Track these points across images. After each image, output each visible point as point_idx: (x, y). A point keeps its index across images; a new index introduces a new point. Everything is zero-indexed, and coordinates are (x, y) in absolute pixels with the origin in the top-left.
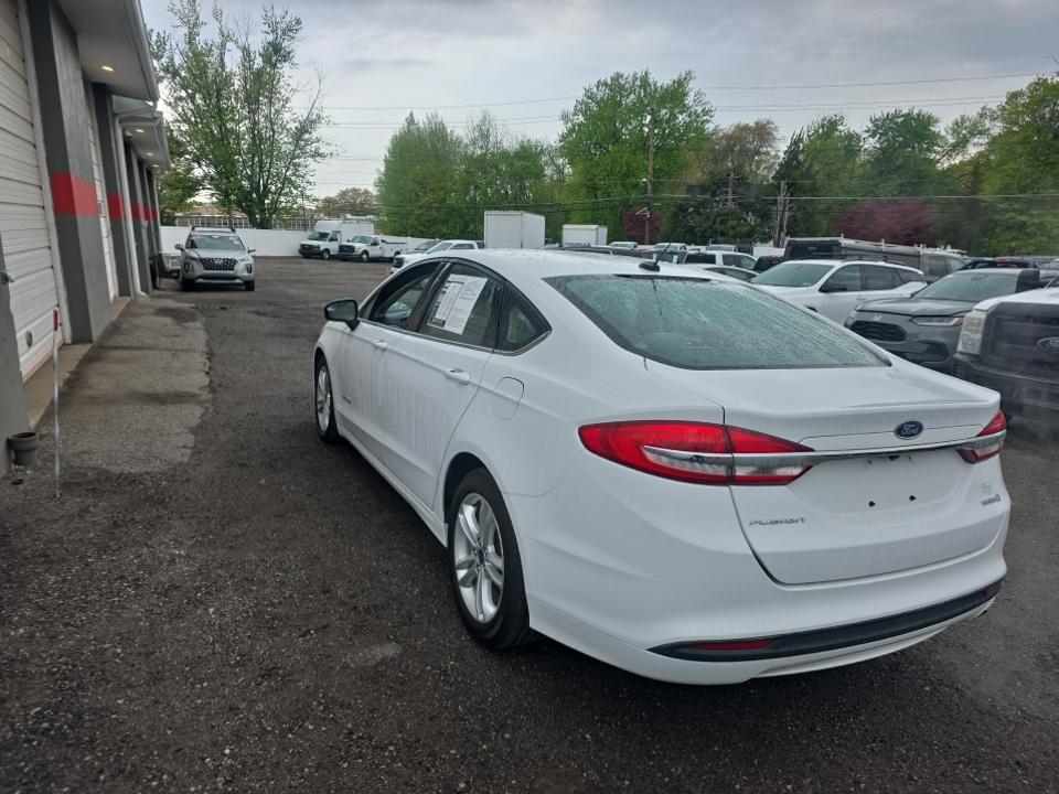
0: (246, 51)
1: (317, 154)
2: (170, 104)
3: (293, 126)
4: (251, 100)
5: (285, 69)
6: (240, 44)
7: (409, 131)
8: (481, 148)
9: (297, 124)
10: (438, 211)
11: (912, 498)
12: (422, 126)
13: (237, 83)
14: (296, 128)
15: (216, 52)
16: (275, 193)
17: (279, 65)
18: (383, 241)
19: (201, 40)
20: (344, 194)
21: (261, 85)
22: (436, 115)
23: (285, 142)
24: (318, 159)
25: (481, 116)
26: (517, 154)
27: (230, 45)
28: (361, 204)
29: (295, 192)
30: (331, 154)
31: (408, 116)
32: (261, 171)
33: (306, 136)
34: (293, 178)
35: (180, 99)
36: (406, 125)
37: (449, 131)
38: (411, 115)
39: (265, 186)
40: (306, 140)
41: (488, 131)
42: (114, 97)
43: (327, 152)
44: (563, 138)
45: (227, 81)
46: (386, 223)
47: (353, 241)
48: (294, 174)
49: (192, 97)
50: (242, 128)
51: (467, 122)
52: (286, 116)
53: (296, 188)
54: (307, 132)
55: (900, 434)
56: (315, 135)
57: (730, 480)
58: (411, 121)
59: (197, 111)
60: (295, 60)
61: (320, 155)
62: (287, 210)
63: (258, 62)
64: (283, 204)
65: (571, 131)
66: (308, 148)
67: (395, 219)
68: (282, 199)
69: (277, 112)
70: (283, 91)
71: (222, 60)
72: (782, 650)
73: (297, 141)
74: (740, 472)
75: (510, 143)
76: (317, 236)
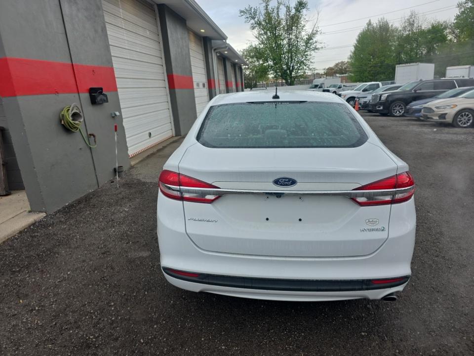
0: (288, 8)
1: (316, 49)
2: (256, 37)
3: (305, 37)
4: (289, 29)
5: (304, 11)
6: (286, 5)
7: (368, 29)
8: (409, 31)
9: (307, 37)
10: (380, 68)
11: (300, 220)
12: (375, 25)
13: (284, 23)
14: (307, 38)
15: (275, 11)
16: (296, 69)
17: (301, 11)
18: (344, 86)
19: (270, 7)
20: (337, 65)
21: (294, 21)
22: (383, 18)
23: (302, 44)
24: (316, 51)
25: (409, 14)
26: (429, 31)
27: (282, 7)
28: (345, 68)
29: (305, 67)
30: (322, 47)
31: (368, 22)
32: (292, 60)
33: (311, 41)
34: (305, 61)
35: (262, 34)
36: (367, 26)
37: (390, 26)
38: (370, 21)
39: (293, 67)
40: (311, 43)
41: (413, 21)
42: (213, 41)
43: (320, 47)
44: (458, 17)
45: (279, 23)
46: (353, 76)
47: (329, 87)
48: (305, 60)
49: (266, 33)
50: (285, 42)
51: (402, 18)
52: (303, 33)
53: (305, 66)
54: (311, 39)
55: (277, 184)
56: (315, 40)
57: (182, 199)
58: (369, 24)
59: (268, 38)
60: (308, 7)
61: (317, 49)
62: (301, 76)
63: (293, 11)
64: (300, 74)
65: (463, 13)
66: (312, 47)
67: (356, 74)
68: (299, 71)
69: (300, 33)
70: (302, 22)
71: (278, 14)
72: (204, 281)
73: (307, 44)
74: (186, 195)
75: (425, 26)
76: (314, 86)
